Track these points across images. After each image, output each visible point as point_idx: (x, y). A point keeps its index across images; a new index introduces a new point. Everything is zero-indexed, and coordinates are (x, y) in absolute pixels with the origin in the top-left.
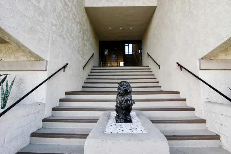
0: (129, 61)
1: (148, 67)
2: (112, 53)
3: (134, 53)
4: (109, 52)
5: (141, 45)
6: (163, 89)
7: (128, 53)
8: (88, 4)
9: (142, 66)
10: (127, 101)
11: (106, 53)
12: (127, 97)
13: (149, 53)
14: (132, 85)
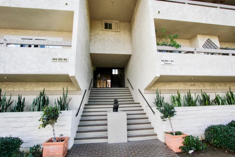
0: (115, 83)
1: (128, 88)
2: (103, 76)
3: (119, 74)
4: (100, 76)
5: (124, 71)
6: (135, 102)
7: (114, 74)
8: (92, 52)
9: (124, 87)
10: (117, 105)
11: (99, 76)
12: (117, 104)
13: (128, 79)
14: (118, 100)
